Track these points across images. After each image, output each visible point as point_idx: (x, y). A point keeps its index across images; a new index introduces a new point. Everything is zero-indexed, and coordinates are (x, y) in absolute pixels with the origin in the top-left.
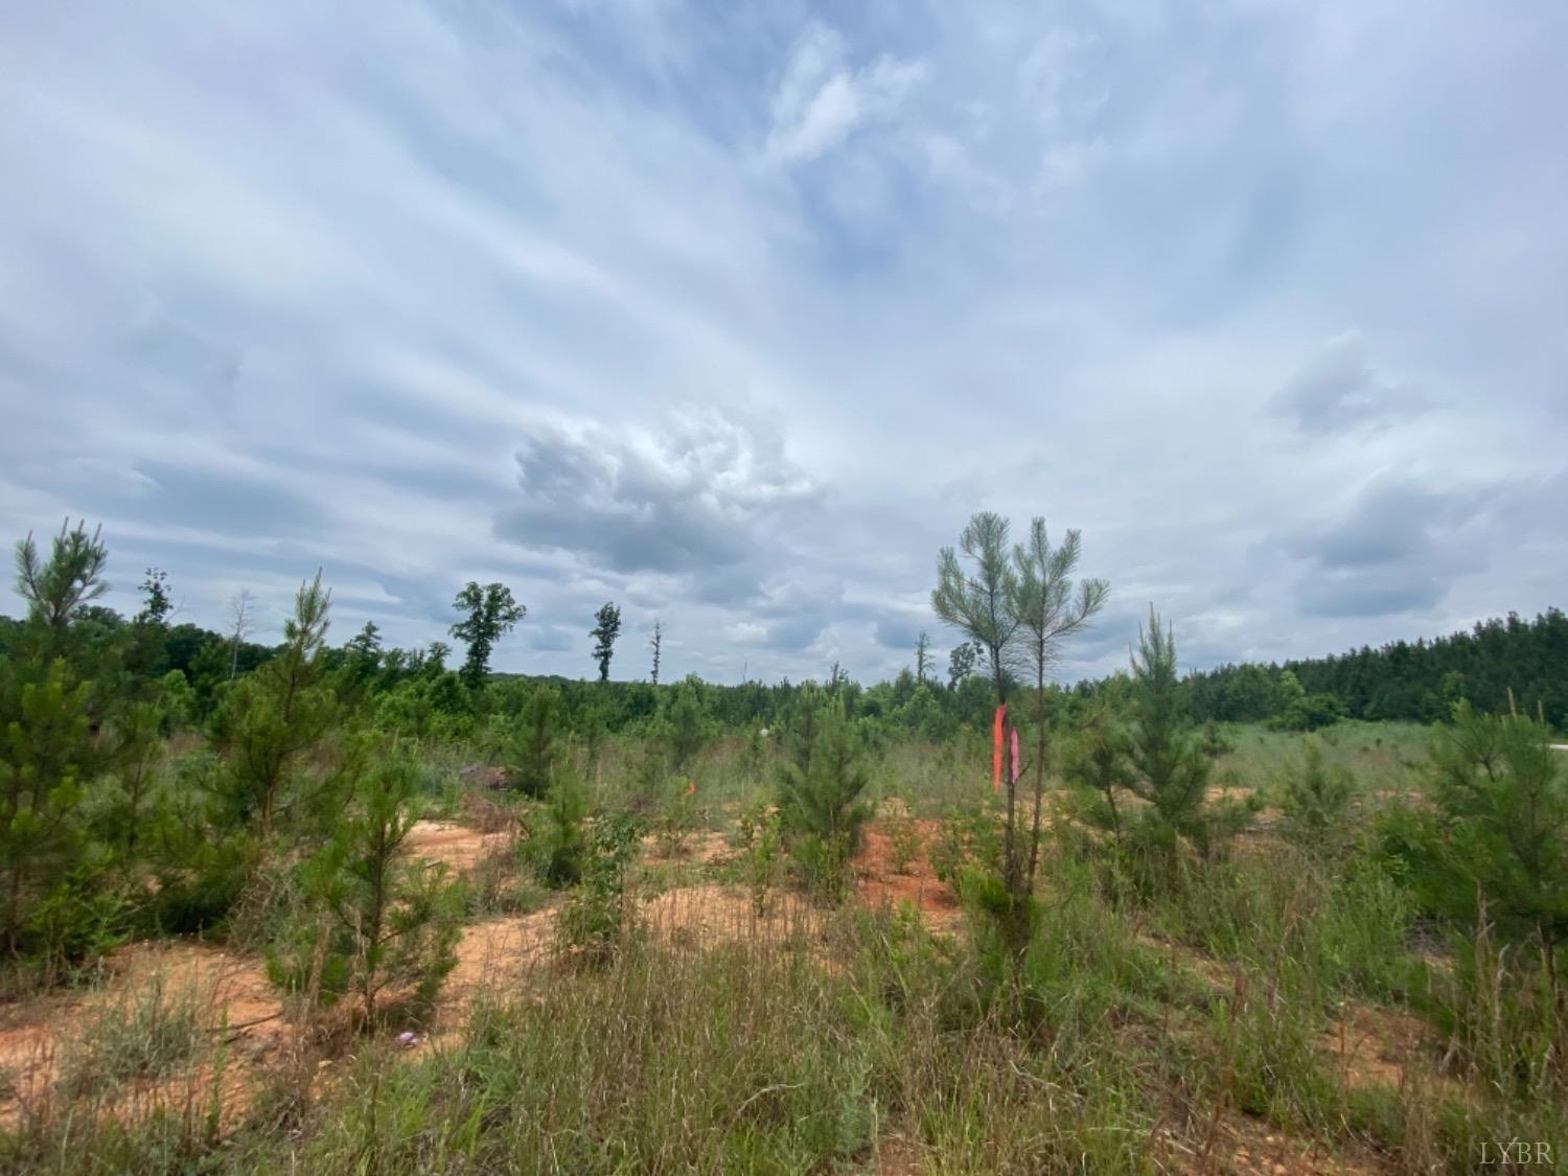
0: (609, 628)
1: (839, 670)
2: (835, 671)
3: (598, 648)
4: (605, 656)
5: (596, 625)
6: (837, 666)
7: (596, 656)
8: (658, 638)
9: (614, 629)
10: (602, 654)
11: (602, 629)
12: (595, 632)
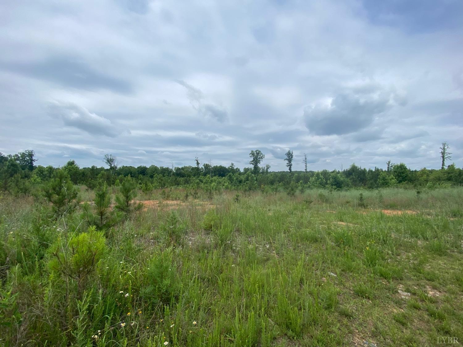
0: (290, 157)
1: (390, 164)
2: (388, 164)
3: (287, 163)
4: (290, 166)
5: (286, 157)
6: (389, 162)
7: (288, 166)
8: (306, 159)
9: (292, 158)
10: (289, 165)
11: (288, 158)
12: (286, 159)
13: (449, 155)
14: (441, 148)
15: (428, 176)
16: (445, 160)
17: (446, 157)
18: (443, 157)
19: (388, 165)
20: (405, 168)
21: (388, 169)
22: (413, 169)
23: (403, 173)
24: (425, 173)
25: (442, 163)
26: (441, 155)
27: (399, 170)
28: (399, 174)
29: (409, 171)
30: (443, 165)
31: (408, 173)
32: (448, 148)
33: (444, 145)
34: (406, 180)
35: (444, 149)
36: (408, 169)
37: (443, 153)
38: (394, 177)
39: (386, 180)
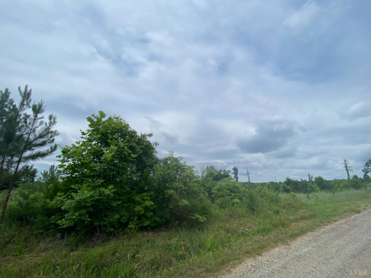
0: (236, 172)
3: (235, 176)
6: (309, 175)
8: (248, 173)
9: (237, 172)
10: (236, 178)
11: (234, 172)
12: (233, 173)
13: (351, 168)
14: (343, 163)
15: (339, 184)
16: (349, 172)
17: (349, 169)
18: (347, 170)
19: (309, 177)
20: (322, 179)
21: (310, 180)
22: (327, 180)
23: (322, 183)
24: (337, 183)
25: (347, 174)
26: (345, 168)
27: (319, 180)
28: (320, 184)
29: (326, 181)
30: (348, 175)
31: (326, 182)
32: (348, 163)
33: (345, 161)
34: (325, 188)
35: (346, 164)
36: (324, 179)
37: (346, 167)
38: (317, 186)
39: (312, 188)
